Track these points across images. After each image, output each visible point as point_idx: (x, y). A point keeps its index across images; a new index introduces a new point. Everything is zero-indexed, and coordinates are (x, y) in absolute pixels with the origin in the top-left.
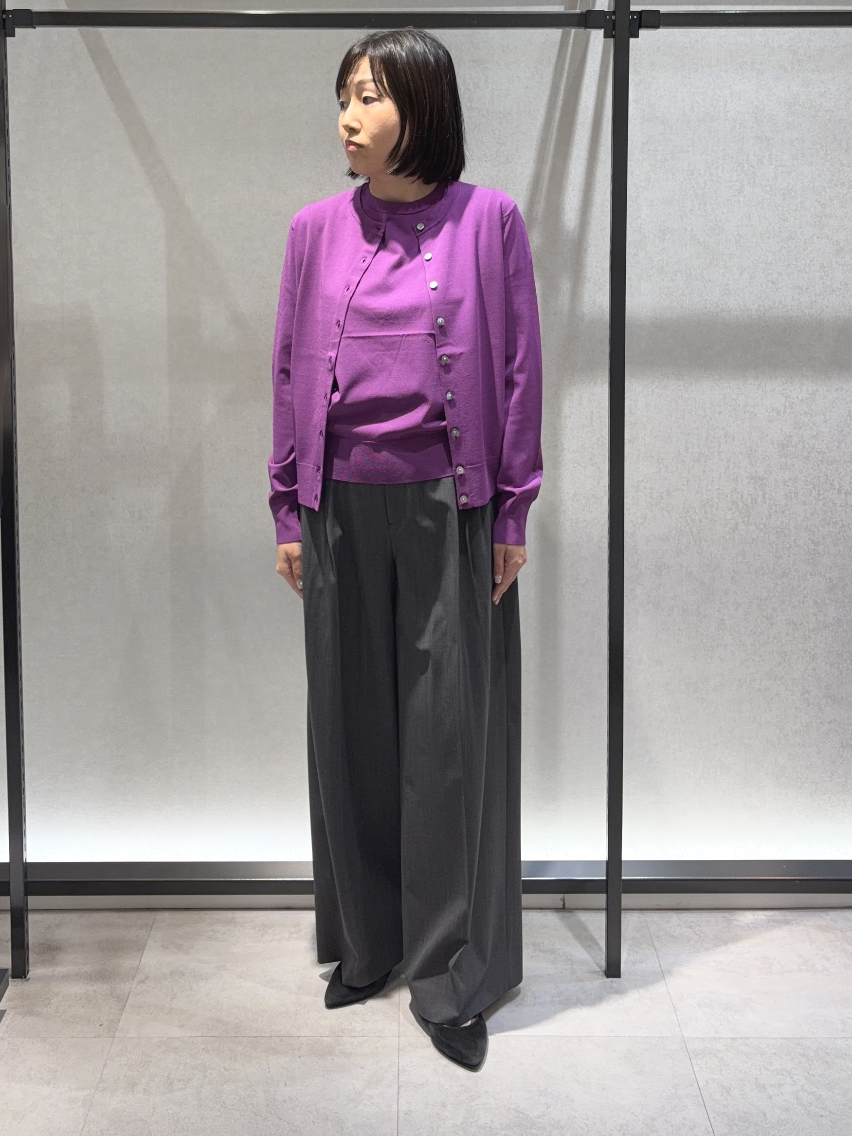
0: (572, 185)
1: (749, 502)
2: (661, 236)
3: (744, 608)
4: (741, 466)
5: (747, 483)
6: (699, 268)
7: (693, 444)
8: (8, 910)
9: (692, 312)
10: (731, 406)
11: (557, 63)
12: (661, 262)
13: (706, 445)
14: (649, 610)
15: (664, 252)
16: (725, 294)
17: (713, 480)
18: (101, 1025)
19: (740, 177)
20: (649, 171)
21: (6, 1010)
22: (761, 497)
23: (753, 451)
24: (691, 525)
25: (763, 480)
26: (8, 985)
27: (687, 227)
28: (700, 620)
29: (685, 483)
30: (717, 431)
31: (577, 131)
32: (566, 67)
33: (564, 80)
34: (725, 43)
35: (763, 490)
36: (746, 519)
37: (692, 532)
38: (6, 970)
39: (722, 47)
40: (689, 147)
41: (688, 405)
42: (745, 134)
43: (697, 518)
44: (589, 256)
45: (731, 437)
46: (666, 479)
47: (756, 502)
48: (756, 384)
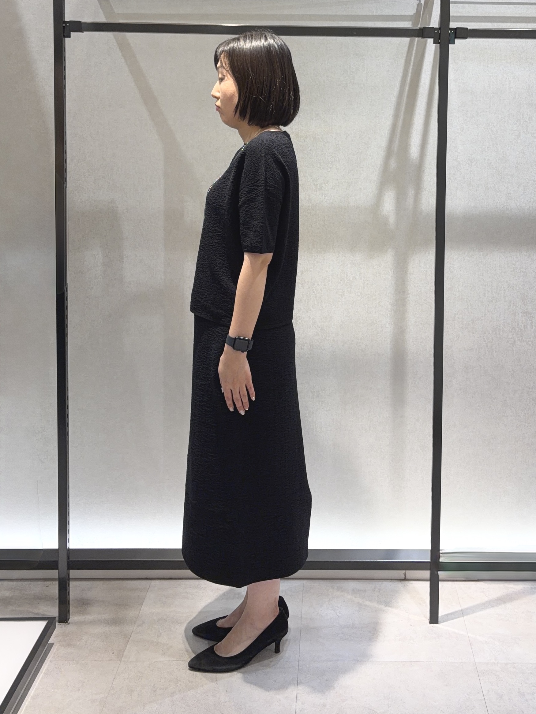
0: (415, 131)
1: (522, 328)
2: (469, 163)
3: (519, 393)
4: (518, 305)
5: (521, 316)
6: (493, 183)
7: (489, 291)
8: (57, 579)
9: (488, 209)
10: (512, 268)
11: (407, 56)
12: (470, 179)
13: (497, 292)
14: (460, 394)
15: (471, 173)
16: (509, 199)
17: (500, 314)
18: (113, 653)
19: (518, 127)
20: (463, 123)
21: (54, 643)
22: (530, 325)
23: (525, 297)
24: (487, 342)
25: (531, 314)
26: (55, 627)
27: (486, 158)
28: (492, 400)
29: (484, 315)
30: (503, 283)
31: (419, 98)
32: (413, 59)
33: (411, 68)
34: (509, 46)
35: (531, 321)
36: (521, 338)
37: (487, 346)
38: (55, 618)
40: (487, 109)
41: (485, 267)
42: (521, 102)
43: (490, 337)
44: (425, 175)
45: (512, 287)
46: (472, 313)
47: (527, 328)
48: (527, 256)
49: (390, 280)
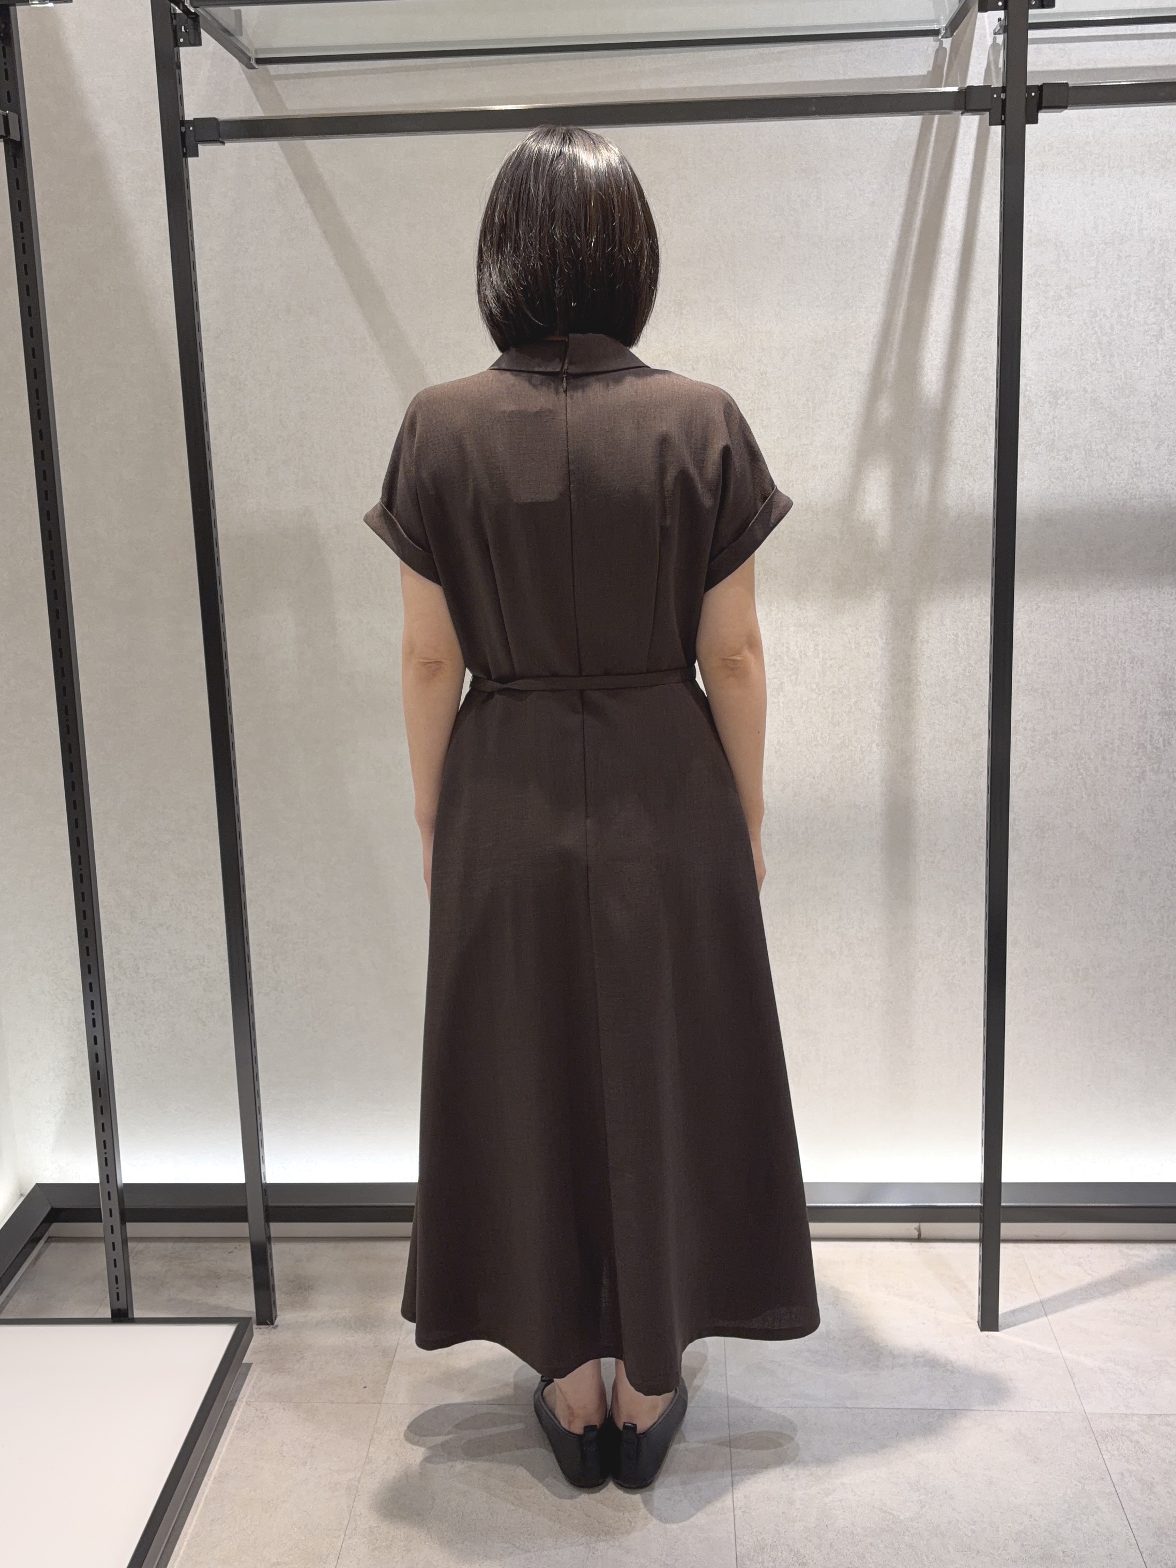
0: (934, 334)
1: (1161, 745)
2: (1052, 400)
3: (1151, 877)
4: (1152, 699)
5: (1158, 721)
6: (1103, 442)
7: (1090, 672)
9: (1092, 499)
10: (1140, 622)
11: (914, 170)
13: (1107, 674)
15: (1056, 421)
16: (1136, 475)
17: (1114, 718)
18: (365, 1388)
19: (1158, 318)
20: (1037, 313)
23: (1168, 680)
24: (1085, 775)
27: (1087, 387)
28: (1094, 892)
29: (1078, 722)
30: (1120, 655)
31: (940, 261)
32: (927, 176)
33: (923, 193)
36: (1156, 766)
37: (1085, 784)
38: (249, 1318)
39: (1138, 140)
40: (1091, 278)
41: (1083, 622)
42: (1166, 260)
43: (1092, 766)
44: (956, 430)
45: (1139, 663)
46: (1053, 717)
47: (1169, 744)
49: (879, 656)
